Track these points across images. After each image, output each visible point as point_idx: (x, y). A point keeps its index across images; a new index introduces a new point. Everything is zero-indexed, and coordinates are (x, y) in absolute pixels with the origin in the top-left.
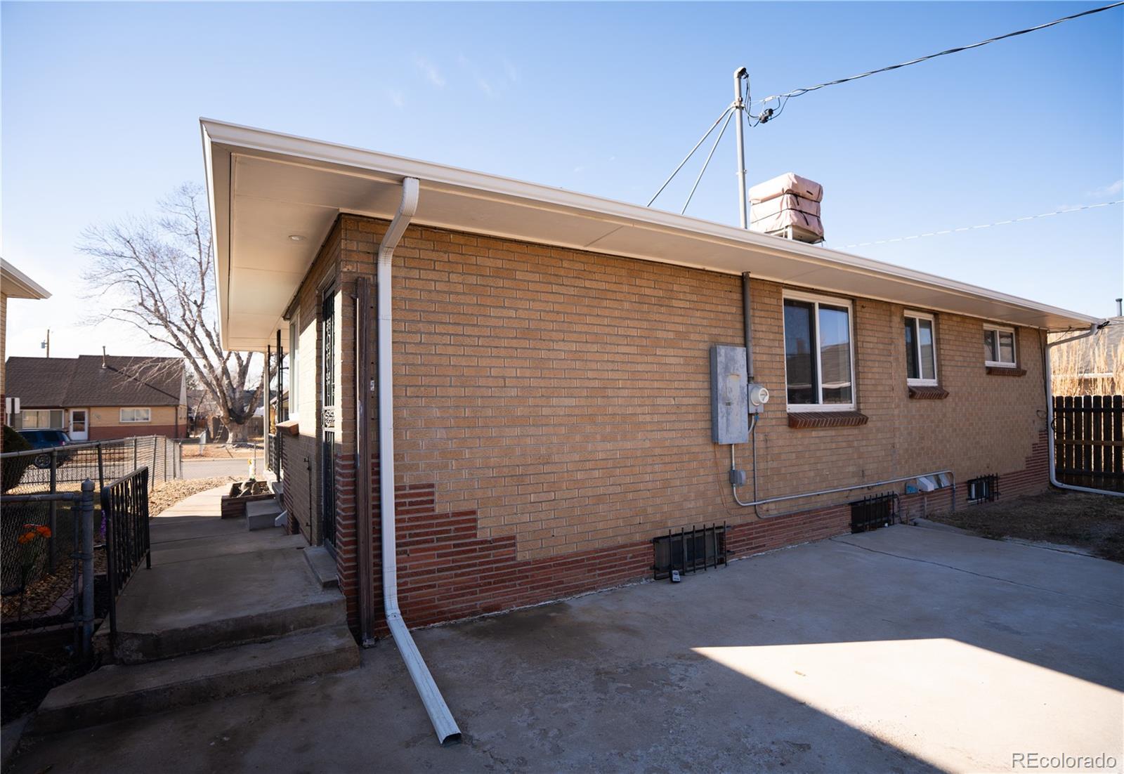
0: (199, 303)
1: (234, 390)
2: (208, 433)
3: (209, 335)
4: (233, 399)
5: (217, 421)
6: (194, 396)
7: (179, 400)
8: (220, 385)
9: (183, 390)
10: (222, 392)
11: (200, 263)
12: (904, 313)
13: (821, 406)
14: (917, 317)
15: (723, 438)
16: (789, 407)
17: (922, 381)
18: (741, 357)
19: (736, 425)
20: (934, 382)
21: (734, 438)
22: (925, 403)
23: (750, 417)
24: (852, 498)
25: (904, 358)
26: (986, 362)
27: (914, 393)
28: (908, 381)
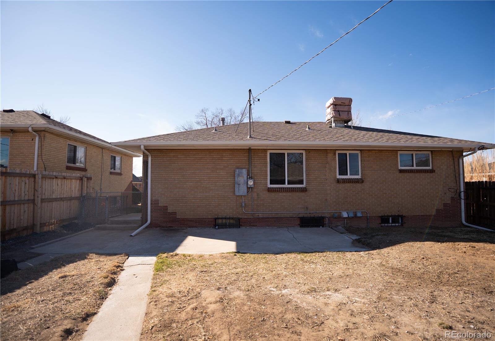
12: (337, 152)
13: (286, 185)
14: (348, 153)
15: (237, 194)
16: (270, 186)
17: (349, 176)
18: (244, 172)
19: (242, 190)
20: (359, 177)
21: (241, 194)
22: (349, 185)
23: (248, 188)
24: (300, 216)
25: (335, 168)
26: (400, 168)
27: (338, 181)
28: (339, 177)
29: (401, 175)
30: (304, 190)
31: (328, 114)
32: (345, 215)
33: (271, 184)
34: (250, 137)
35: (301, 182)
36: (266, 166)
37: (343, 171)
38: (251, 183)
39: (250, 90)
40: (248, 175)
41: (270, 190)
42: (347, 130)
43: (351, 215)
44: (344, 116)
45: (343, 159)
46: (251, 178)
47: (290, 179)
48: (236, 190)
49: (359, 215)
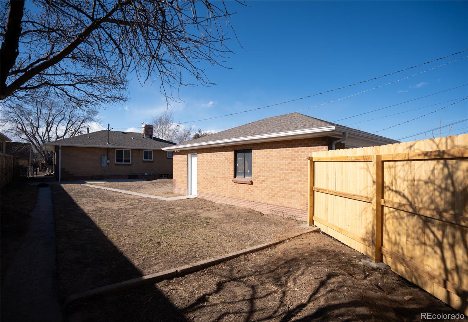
0: (37, 127)
1: (49, 155)
2: (40, 168)
3: (40, 137)
4: (49, 158)
5: (43, 164)
6: (34, 155)
7: (29, 157)
8: (44, 153)
9: (31, 154)
10: (45, 155)
11: (38, 114)
12: (144, 151)
13: (123, 163)
14: (148, 151)
15: (102, 166)
16: (116, 163)
17: (148, 160)
18: (106, 157)
19: (105, 165)
20: (152, 160)
21: (104, 166)
22: (148, 163)
23: (107, 164)
24: (129, 174)
25: (143, 157)
26: (168, 157)
27: (144, 161)
28: (144, 160)
29: (167, 160)
30: (130, 165)
31: (142, 131)
32: (146, 174)
33: (117, 162)
34: (108, 143)
35: (129, 161)
36: (115, 155)
37: (146, 158)
38: (108, 162)
39: (109, 124)
40: (107, 158)
41: (116, 164)
42: (150, 140)
43: (148, 174)
44: (150, 133)
45: (146, 153)
46: (108, 160)
47: (125, 159)
48: (102, 164)
49: (151, 174)
